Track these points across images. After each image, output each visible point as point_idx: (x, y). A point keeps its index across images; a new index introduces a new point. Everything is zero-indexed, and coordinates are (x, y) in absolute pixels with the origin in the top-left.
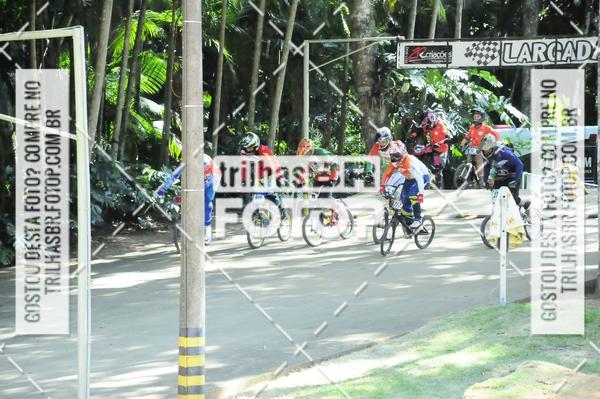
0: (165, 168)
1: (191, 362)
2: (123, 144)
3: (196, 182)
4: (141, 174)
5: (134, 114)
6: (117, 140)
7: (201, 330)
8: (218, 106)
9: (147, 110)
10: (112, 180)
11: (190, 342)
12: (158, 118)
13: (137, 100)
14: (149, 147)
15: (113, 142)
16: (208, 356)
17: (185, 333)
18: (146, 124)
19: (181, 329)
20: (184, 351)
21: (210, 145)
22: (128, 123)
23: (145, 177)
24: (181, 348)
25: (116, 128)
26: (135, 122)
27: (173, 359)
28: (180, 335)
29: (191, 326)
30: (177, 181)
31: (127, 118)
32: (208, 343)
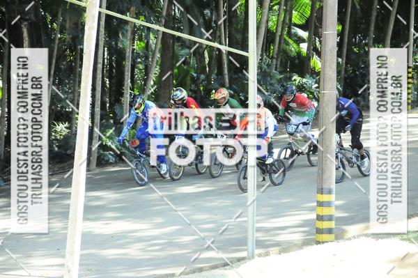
0: (308, 76)
1: (325, 211)
2: (279, 59)
3: (330, 85)
4: (291, 81)
5: (287, 38)
6: (275, 56)
7: (332, 189)
8: (347, 32)
9: (296, 35)
10: (271, 84)
11: (325, 198)
12: (303, 41)
13: (290, 28)
14: (297, 61)
15: (272, 58)
16: (337, 208)
17: (321, 191)
18: (295, 45)
19: (318, 189)
20: (320, 204)
21: (340, 60)
22: (283, 46)
23: (294, 82)
24: (318, 202)
25: (274, 49)
26: (288, 44)
27: (312, 209)
28: (318, 193)
29: (325, 186)
30: (317, 85)
31: (282, 41)
32: (337, 199)
